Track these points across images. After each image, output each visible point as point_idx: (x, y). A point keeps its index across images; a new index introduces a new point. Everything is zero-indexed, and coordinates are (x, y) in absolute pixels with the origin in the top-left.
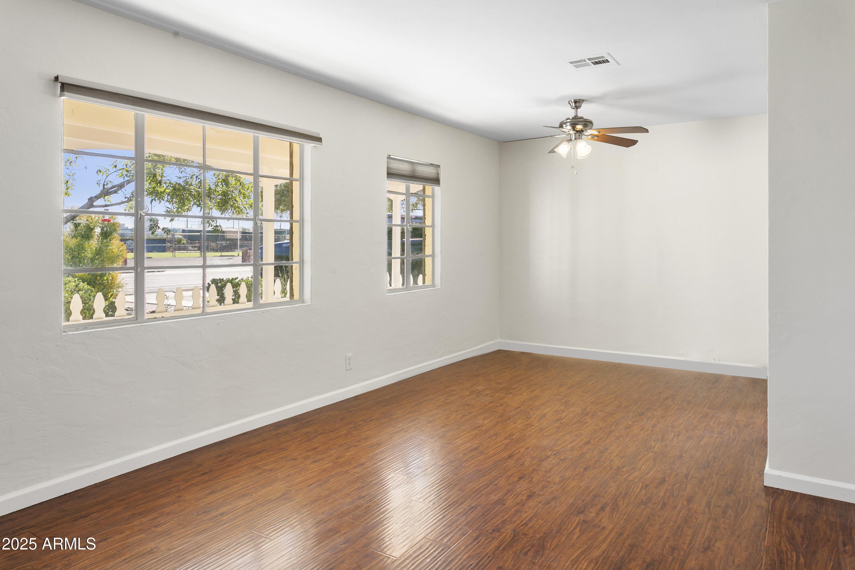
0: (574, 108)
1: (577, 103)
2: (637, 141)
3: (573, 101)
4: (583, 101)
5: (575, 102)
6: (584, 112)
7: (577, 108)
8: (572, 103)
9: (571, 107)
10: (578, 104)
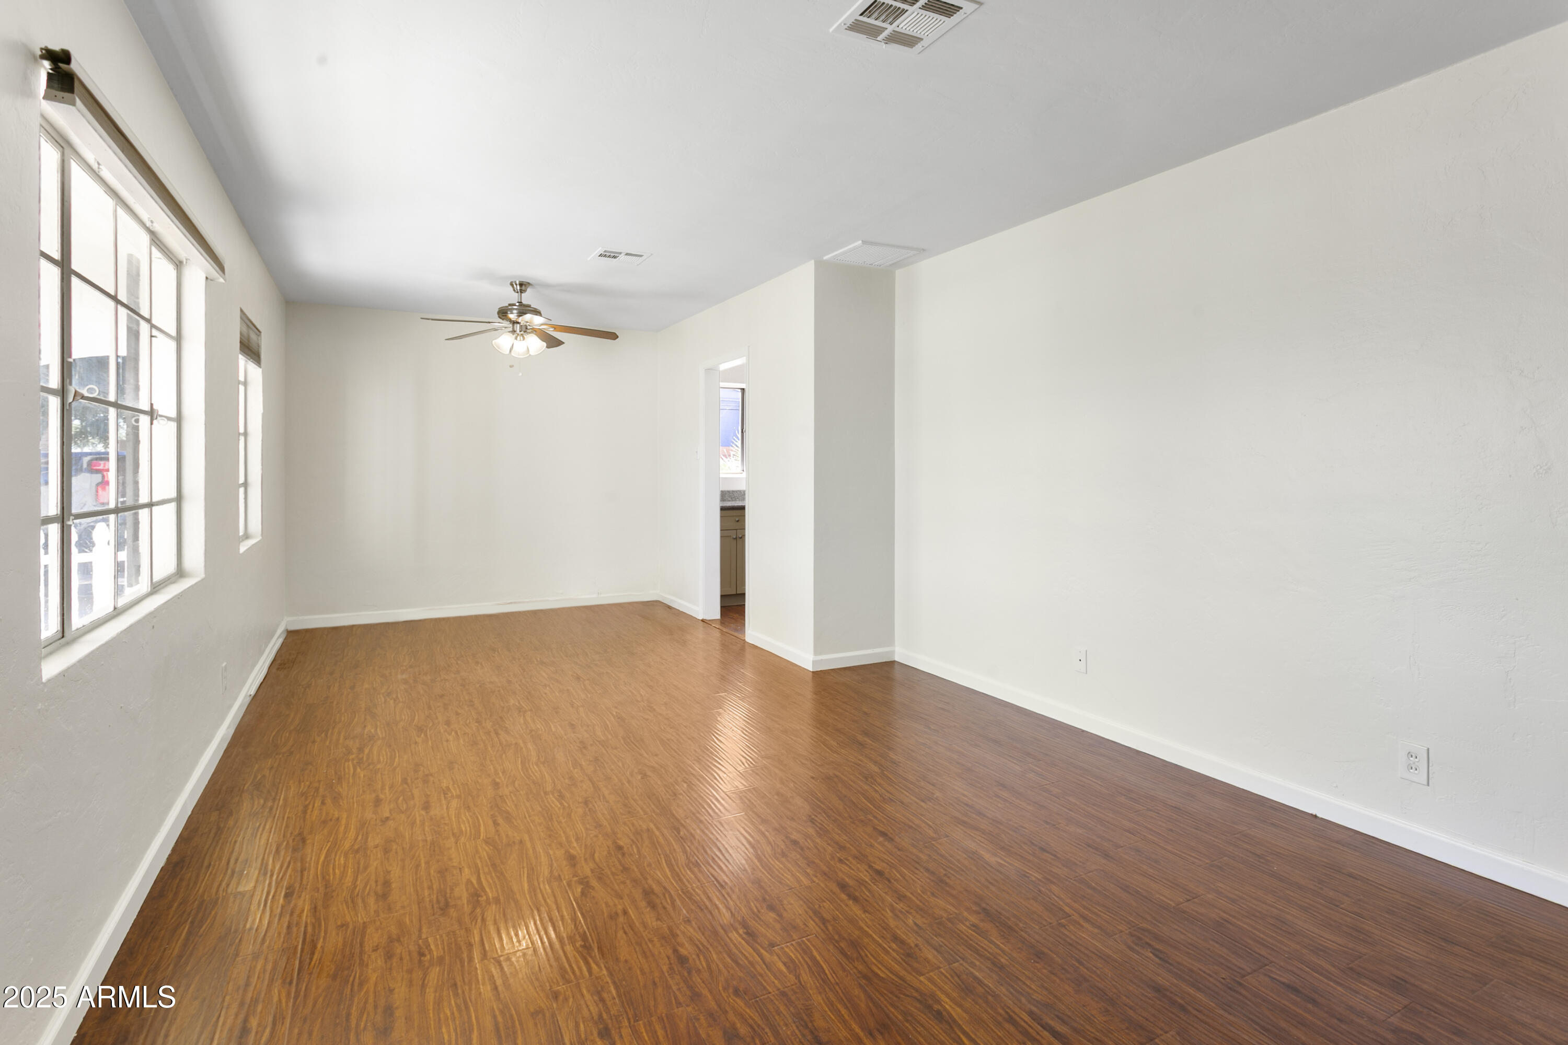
0: (518, 292)
1: (523, 286)
2: (564, 343)
3: (518, 283)
4: (532, 285)
5: (521, 285)
6: (527, 298)
7: (521, 292)
8: (516, 284)
9: (514, 290)
10: (523, 288)
